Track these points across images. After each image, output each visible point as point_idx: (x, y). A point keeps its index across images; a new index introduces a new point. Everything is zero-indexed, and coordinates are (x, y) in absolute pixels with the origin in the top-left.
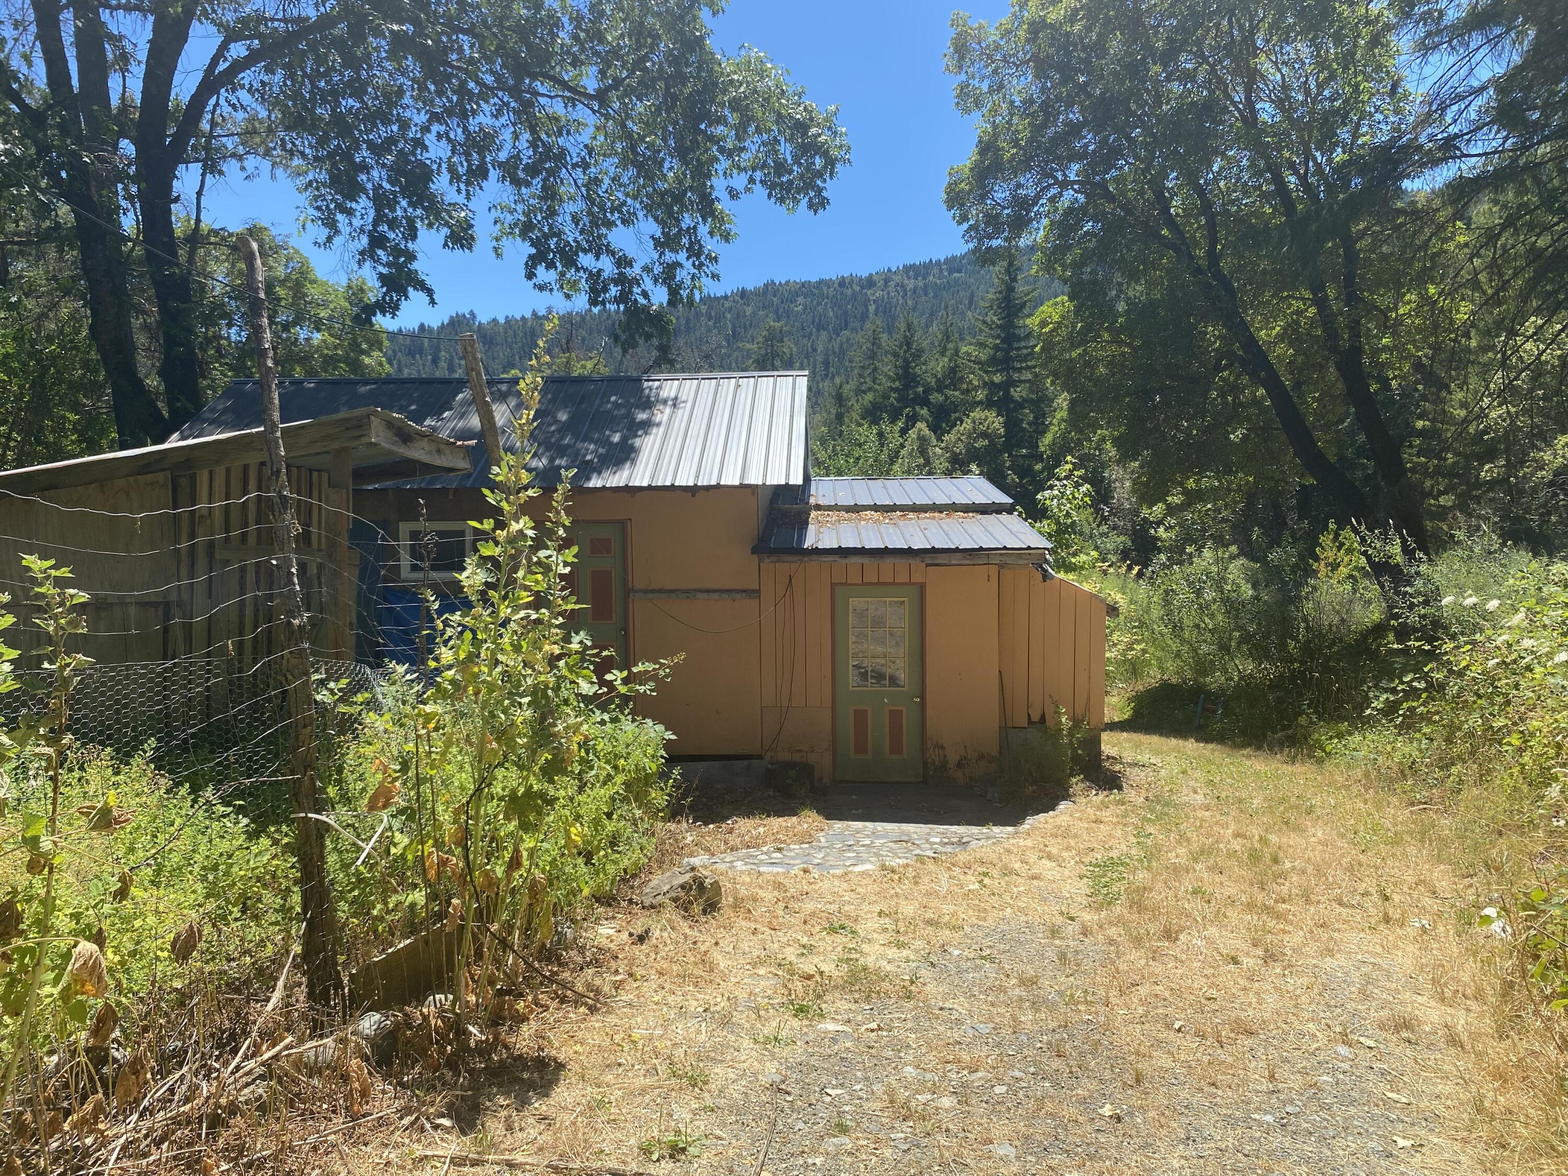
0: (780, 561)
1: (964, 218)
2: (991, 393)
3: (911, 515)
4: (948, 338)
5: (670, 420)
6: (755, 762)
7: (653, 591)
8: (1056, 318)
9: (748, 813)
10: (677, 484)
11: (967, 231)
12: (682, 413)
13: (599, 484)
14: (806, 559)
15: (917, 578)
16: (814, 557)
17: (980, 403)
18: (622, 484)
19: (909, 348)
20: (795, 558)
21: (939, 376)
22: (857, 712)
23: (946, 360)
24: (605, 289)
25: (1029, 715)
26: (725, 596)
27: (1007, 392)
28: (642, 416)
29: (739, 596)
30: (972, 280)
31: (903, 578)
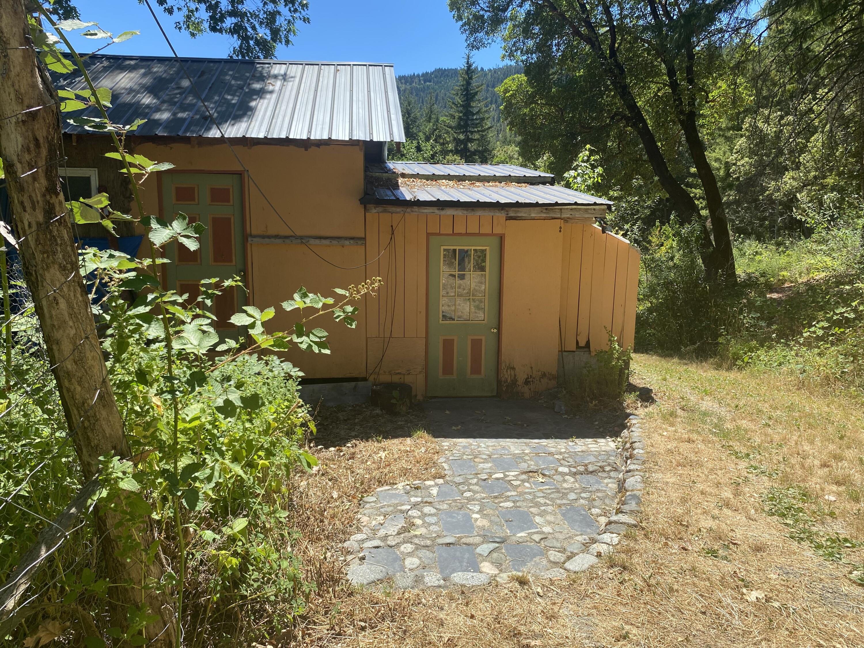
0: (385, 211)
1: (460, 18)
2: (457, 145)
3: (478, 184)
4: (431, 112)
5: (281, 90)
6: (361, 384)
7: (269, 237)
8: (514, 88)
9: (366, 437)
10: (291, 137)
11: (462, 26)
12: (291, 86)
13: (218, 135)
14: (409, 210)
15: (498, 230)
16: (416, 209)
17: (451, 151)
18: (239, 135)
19: (409, 116)
20: (399, 209)
21: (427, 134)
22: (445, 341)
23: (431, 124)
24: (222, 19)
25: (577, 341)
26: (335, 242)
27: (466, 145)
28: (257, 86)
29: (347, 242)
30: (437, 87)
31: (486, 229)
